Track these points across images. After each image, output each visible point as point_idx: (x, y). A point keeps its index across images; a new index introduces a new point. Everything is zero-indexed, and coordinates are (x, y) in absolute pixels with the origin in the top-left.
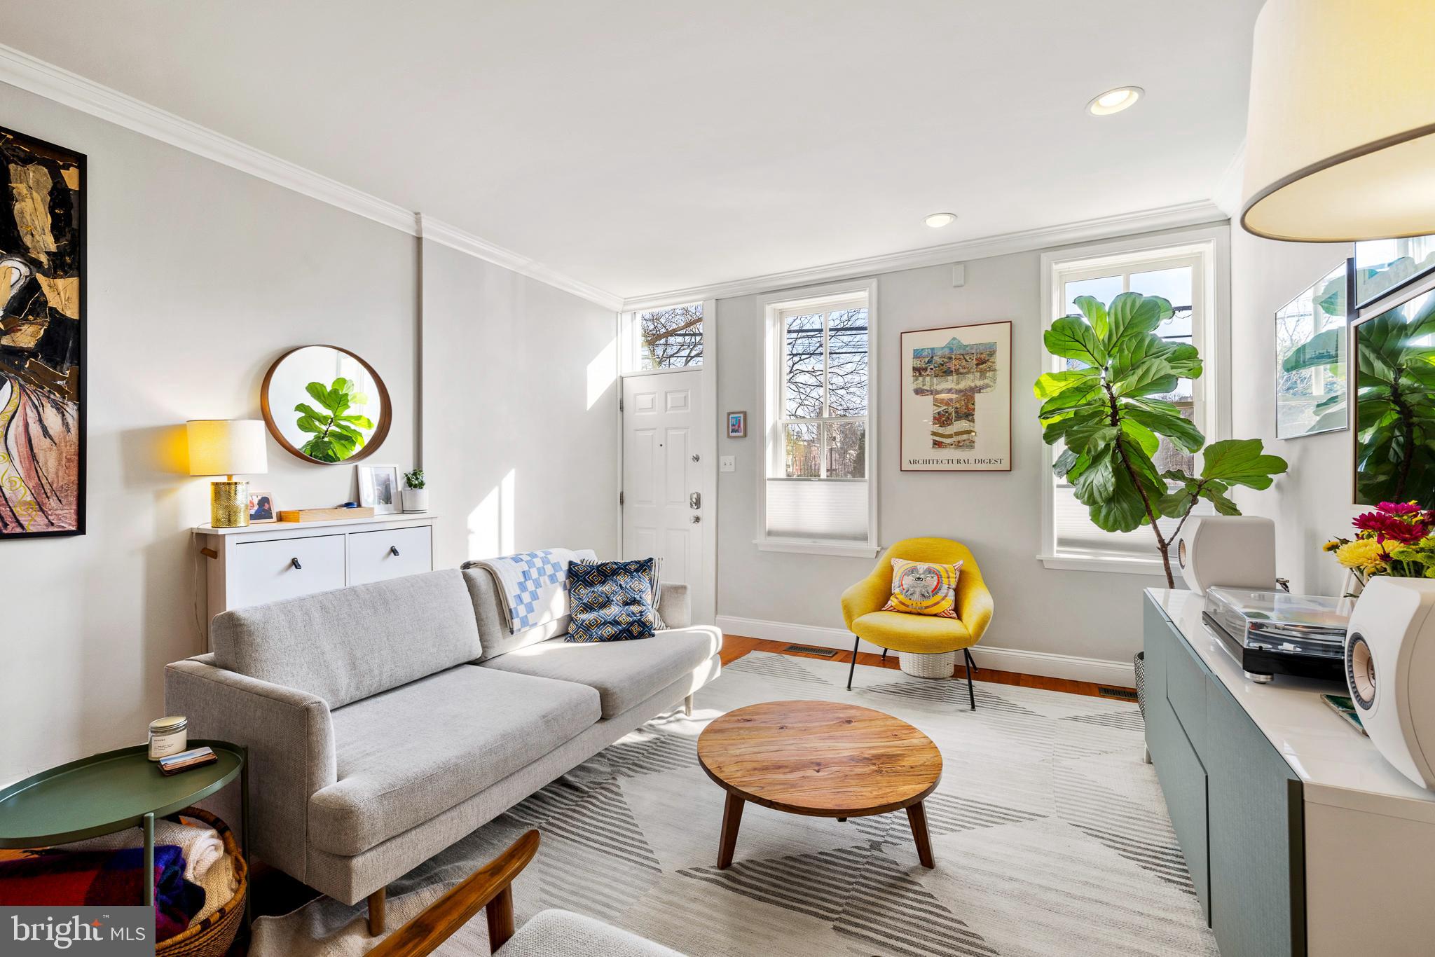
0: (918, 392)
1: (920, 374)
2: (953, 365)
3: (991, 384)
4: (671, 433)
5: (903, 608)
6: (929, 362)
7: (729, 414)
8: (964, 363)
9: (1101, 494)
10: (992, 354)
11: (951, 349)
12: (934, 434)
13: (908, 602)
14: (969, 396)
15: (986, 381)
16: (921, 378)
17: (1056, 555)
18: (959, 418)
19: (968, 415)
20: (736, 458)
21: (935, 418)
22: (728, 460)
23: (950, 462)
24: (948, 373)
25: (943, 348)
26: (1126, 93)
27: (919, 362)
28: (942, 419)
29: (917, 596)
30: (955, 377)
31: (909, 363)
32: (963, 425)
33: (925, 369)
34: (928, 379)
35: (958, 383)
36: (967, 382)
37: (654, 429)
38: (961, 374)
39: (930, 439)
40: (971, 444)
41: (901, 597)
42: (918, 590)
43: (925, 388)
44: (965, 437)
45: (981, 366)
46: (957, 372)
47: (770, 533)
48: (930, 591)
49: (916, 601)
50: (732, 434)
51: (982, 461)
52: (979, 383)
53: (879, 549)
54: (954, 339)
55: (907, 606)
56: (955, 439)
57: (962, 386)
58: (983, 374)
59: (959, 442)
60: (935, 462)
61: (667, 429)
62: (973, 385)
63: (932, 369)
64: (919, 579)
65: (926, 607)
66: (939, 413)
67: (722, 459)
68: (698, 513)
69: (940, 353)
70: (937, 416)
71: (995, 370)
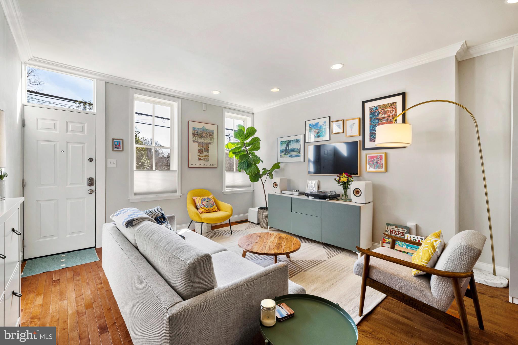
0: (194, 141)
1: (195, 136)
2: (204, 135)
3: (213, 142)
4: (70, 145)
5: (206, 211)
6: (197, 132)
7: (113, 139)
8: (206, 135)
9: (254, 174)
10: (213, 133)
11: (203, 130)
12: (198, 156)
13: (207, 209)
14: (208, 144)
15: (212, 141)
16: (195, 137)
17: (227, 190)
18: (205, 151)
19: (207, 151)
20: (117, 160)
21: (199, 151)
22: (112, 162)
23: (203, 165)
24: (202, 137)
25: (201, 129)
26: (277, 89)
27: (194, 132)
28: (200, 151)
29: (209, 207)
30: (204, 139)
31: (191, 132)
32: (205, 154)
33: (196, 134)
34: (197, 138)
35: (205, 141)
36: (207, 141)
37: (57, 142)
38: (206, 138)
39: (197, 157)
40: (208, 160)
41: (205, 208)
42: (209, 205)
43: (196, 140)
44: (206, 157)
45: (210, 137)
46: (205, 138)
47: (136, 194)
48: (212, 204)
49: (209, 209)
50: (115, 149)
51: (210, 165)
52: (210, 141)
53: (182, 195)
54: (204, 127)
55: (207, 210)
56: (204, 158)
57: (206, 142)
58: (211, 140)
59: (205, 159)
60: (199, 165)
61: (67, 143)
62: (208, 142)
63: (198, 135)
64: (208, 201)
65: (212, 210)
66: (200, 149)
67: (109, 161)
68: (93, 188)
69: (200, 130)
70: (199, 150)
71: (214, 138)
